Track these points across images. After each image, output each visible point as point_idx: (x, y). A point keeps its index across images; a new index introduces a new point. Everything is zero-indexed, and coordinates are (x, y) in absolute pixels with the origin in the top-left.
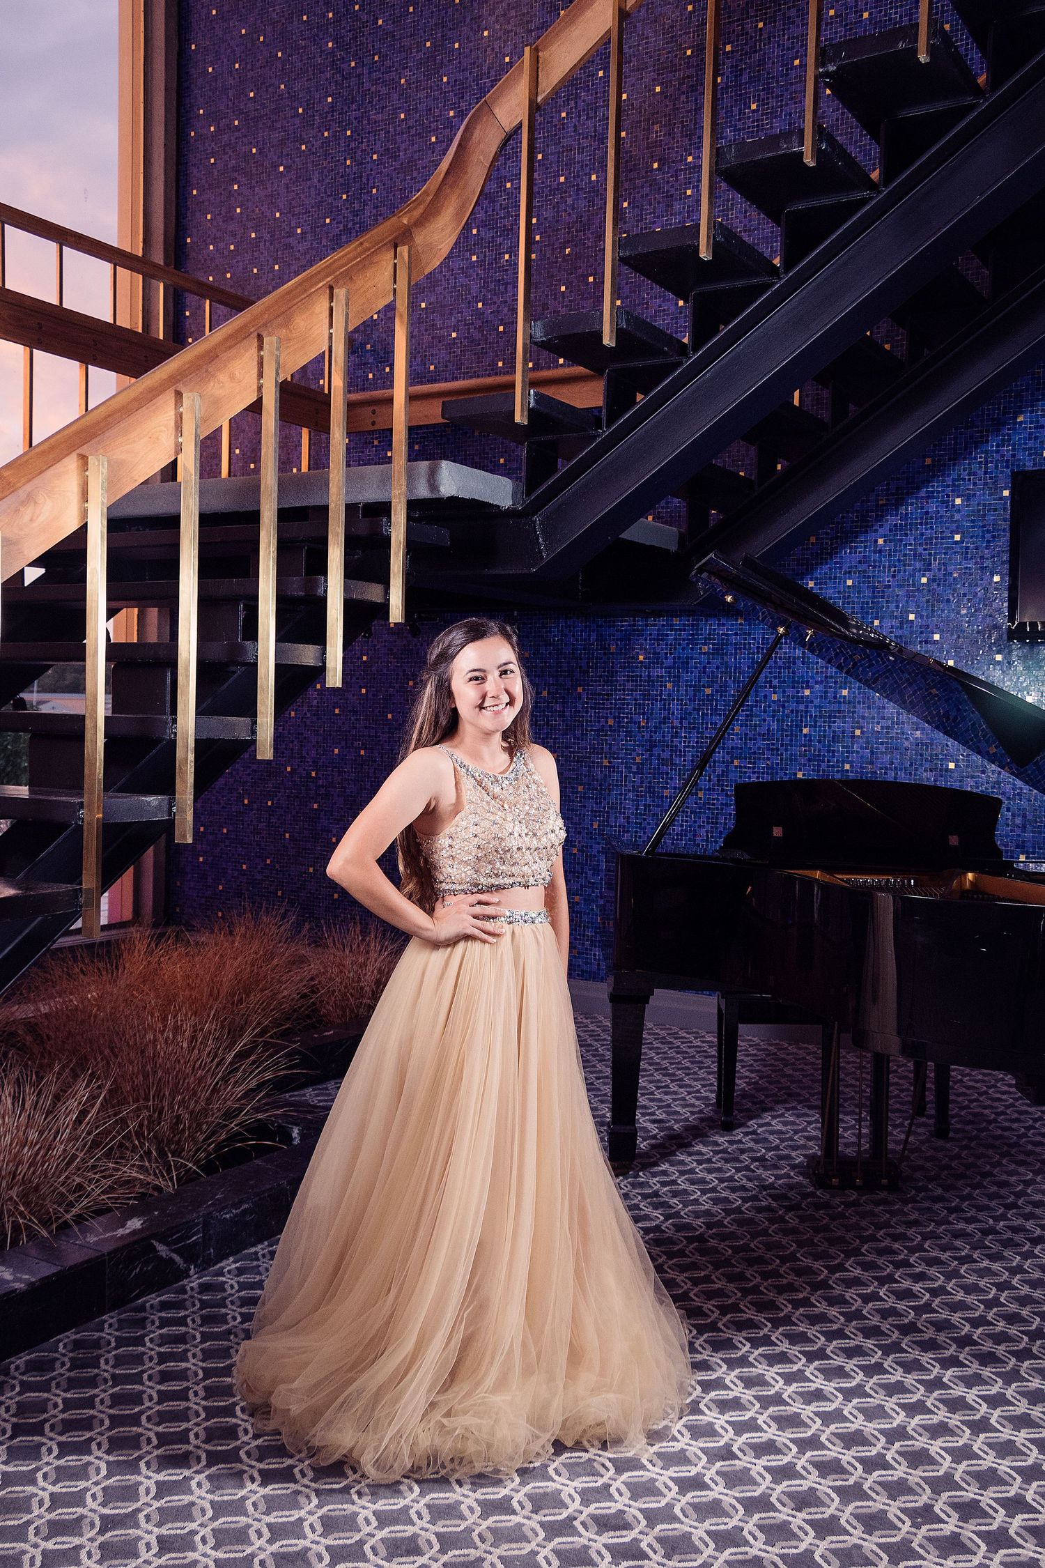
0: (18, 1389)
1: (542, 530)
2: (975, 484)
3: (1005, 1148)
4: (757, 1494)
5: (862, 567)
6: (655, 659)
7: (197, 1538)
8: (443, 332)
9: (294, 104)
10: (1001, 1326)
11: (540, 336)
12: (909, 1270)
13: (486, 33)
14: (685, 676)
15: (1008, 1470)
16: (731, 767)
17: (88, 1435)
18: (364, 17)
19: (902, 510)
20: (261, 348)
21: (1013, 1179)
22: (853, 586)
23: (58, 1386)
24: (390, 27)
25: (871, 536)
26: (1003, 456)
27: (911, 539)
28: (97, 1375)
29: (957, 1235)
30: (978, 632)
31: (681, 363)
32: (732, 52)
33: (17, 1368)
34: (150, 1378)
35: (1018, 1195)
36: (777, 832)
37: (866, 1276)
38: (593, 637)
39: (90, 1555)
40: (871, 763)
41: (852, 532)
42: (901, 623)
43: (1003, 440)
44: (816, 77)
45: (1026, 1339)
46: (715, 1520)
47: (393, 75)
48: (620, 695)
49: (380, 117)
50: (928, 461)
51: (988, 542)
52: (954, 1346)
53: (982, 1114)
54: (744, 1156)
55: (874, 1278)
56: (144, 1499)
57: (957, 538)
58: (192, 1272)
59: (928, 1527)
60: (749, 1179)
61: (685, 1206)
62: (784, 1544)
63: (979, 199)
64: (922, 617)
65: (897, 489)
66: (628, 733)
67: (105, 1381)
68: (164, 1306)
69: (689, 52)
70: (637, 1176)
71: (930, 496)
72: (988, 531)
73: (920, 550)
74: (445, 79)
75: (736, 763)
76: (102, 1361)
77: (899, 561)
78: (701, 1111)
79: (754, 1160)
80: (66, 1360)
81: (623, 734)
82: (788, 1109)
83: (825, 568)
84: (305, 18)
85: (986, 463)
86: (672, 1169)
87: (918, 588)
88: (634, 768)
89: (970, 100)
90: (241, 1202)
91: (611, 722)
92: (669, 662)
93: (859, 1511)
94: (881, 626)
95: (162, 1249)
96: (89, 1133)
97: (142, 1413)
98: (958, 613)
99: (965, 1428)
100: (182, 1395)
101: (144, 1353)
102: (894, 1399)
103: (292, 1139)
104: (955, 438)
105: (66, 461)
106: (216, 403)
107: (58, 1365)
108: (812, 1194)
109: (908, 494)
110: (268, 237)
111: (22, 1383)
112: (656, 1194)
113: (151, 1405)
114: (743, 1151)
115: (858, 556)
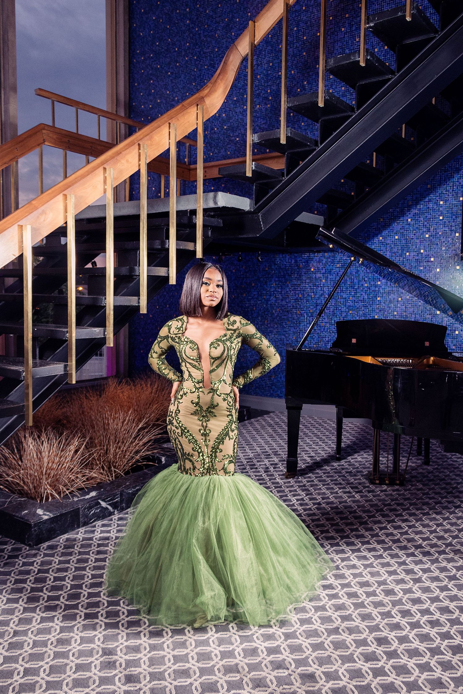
0: (42, 556)
1: (262, 219)
2: (448, 195)
3: (453, 469)
4: (321, 605)
5: (402, 231)
6: (318, 270)
7: (100, 614)
8: (233, 138)
9: (174, 47)
10: (435, 541)
11: (256, 140)
12: (401, 518)
13: (249, 14)
14: (330, 277)
15: (425, 598)
16: (349, 314)
17: (65, 574)
18: (201, 9)
19: (418, 207)
20: (139, 149)
21: (453, 482)
22: (398, 239)
23: (57, 555)
24: (211, 13)
25: (405, 218)
26: (460, 183)
27: (422, 219)
28: (73, 551)
29: (424, 504)
30: (450, 257)
31: (315, 149)
32: (349, 17)
33: (43, 548)
34: (93, 553)
35: (454, 488)
36: (354, 341)
37: (383, 520)
38: (293, 261)
39: (58, 619)
40: (405, 312)
41: (397, 216)
42: (418, 254)
43: (460, 177)
44: (365, 29)
45: (444, 546)
46: (302, 614)
47: (212, 33)
48: (304, 285)
49: (208, 50)
50: (429, 186)
51: (454, 219)
52: (414, 548)
53: (446, 455)
54: (343, 471)
55: (386, 521)
56: (82, 599)
57: (441, 218)
58: (116, 513)
59: (388, 619)
60: (343, 480)
61: (315, 490)
62: (328, 624)
63: (436, 77)
64: (426, 251)
65: (416, 198)
66: (307, 301)
67: (76, 554)
68: (103, 525)
69: (331, 18)
70: (298, 478)
71: (430, 201)
72: (454, 215)
73: (426, 223)
74: (233, 34)
75: (350, 312)
76: (76, 546)
77: (417, 228)
78: (329, 453)
79: (347, 472)
80: (62, 545)
81: (305, 301)
82: (365, 452)
83: (387, 232)
84: (178, 11)
85: (453, 186)
86: (313, 476)
87: (425, 239)
88: (310, 314)
89: (432, 35)
90: (136, 486)
91: (300, 296)
92: (324, 271)
93: (361, 612)
94: (409, 256)
95: (103, 504)
96: (79, 459)
97: (87, 566)
98: (441, 249)
99: (411, 581)
100: (104, 560)
101: (92, 544)
102: (385, 569)
103: (162, 462)
104: (440, 176)
105: (58, 197)
106: (121, 172)
107: (59, 547)
108: (368, 487)
109: (421, 200)
110: (164, 101)
111: (44, 554)
112: (304, 486)
113: (91, 564)
114: (343, 469)
115: (400, 227)
